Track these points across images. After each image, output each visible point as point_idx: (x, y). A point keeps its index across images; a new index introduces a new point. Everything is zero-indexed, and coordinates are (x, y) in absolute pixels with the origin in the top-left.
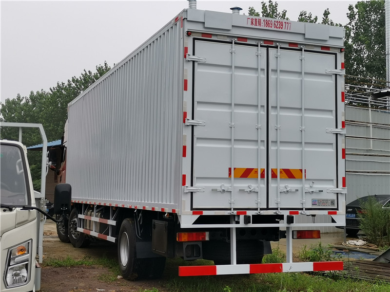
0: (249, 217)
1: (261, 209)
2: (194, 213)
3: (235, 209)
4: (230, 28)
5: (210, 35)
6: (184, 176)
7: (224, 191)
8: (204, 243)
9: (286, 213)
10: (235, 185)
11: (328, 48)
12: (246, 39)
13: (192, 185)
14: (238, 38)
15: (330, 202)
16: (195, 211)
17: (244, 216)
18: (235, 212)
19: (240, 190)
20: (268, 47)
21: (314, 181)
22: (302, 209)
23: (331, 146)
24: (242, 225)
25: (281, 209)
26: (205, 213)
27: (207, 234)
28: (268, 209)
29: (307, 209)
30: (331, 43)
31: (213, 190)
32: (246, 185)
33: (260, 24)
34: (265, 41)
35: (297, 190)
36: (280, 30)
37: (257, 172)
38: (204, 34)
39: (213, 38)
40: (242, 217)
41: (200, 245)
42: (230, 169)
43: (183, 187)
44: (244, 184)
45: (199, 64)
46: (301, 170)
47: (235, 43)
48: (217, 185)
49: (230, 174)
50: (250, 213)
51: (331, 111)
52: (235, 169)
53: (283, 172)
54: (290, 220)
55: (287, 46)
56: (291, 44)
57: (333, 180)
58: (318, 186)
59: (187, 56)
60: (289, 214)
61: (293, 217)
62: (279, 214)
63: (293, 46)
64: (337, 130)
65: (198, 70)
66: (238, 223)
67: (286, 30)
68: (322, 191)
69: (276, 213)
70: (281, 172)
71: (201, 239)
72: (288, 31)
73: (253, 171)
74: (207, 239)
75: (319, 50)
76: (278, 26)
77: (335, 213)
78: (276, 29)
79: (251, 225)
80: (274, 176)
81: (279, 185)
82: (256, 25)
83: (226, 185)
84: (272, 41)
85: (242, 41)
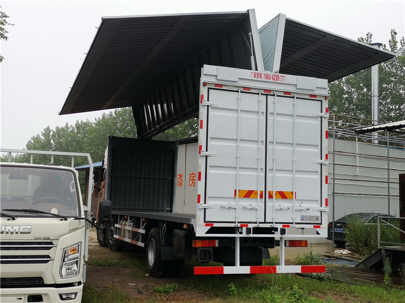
0: (250, 229)
1: (260, 223)
2: (206, 225)
3: (238, 222)
4: (237, 80)
5: (221, 85)
6: (199, 196)
7: (230, 208)
8: (215, 248)
9: (280, 226)
10: (239, 203)
11: (315, 96)
12: (249, 88)
13: (205, 203)
14: (243, 87)
15: (315, 218)
16: (208, 223)
17: (247, 228)
18: (239, 225)
19: (243, 208)
20: (267, 95)
21: (302, 201)
22: (293, 223)
23: (316, 173)
24: (244, 235)
25: (276, 223)
26: (215, 225)
27: (217, 241)
28: (265, 222)
29: (296, 223)
30: (317, 92)
31: (221, 207)
32: (248, 204)
33: (261, 77)
34: (265, 90)
35: (289, 208)
36: (277, 81)
37: (257, 193)
38: (216, 85)
39: (224, 88)
40: (244, 229)
41: (211, 250)
42: (235, 191)
43: (198, 204)
44: (247, 203)
45: (212, 108)
46: (292, 193)
47: (241, 92)
48: (225, 203)
49: (235, 195)
50: (251, 226)
51: (317, 146)
52: (239, 190)
53: (278, 193)
54: (283, 232)
55: (283, 95)
56: (285, 93)
57: (317, 201)
58: (305, 205)
59: (203, 101)
60: (282, 227)
61: (285, 229)
62: (274, 226)
63: (287, 94)
64: (321, 161)
65: (211, 112)
66: (241, 233)
67: (282, 82)
68: (309, 209)
69: (271, 226)
70: (276, 194)
71: (212, 246)
72: (284, 82)
73: (254, 193)
74: (217, 245)
75: (309, 97)
76: (276, 78)
77: (319, 227)
78: (273, 81)
79: (252, 235)
80: (271, 197)
81: (275, 204)
82: (258, 77)
83: (232, 203)
84: (271, 90)
85: (246, 90)
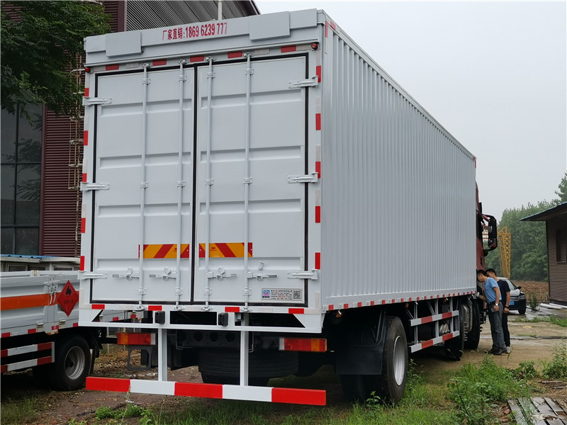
1: (181, 303)
2: (94, 307)
3: (143, 303)
5: (117, 66)
6: (82, 259)
9: (220, 310)
10: (145, 269)
11: (293, 47)
12: (164, 60)
13: (92, 270)
14: (154, 61)
15: (292, 293)
16: (95, 304)
18: (145, 307)
19: (150, 276)
20: (195, 66)
21: (263, 260)
22: (243, 304)
23: (297, 203)
25: (210, 303)
26: (107, 307)
27: (153, 336)
28: (192, 303)
29: (253, 304)
31: (114, 276)
33: (180, 36)
34: (193, 57)
35: (235, 275)
36: (211, 36)
37: (175, 249)
38: (108, 67)
39: (121, 69)
41: (150, 351)
44: (159, 267)
45: (103, 107)
46: (243, 244)
47: (148, 70)
50: (167, 309)
51: (298, 147)
53: (217, 248)
55: (226, 58)
56: (230, 54)
57: (299, 258)
60: (223, 311)
61: (228, 316)
63: (235, 57)
64: (307, 177)
65: (102, 115)
67: (220, 35)
68: (276, 276)
69: (203, 309)
70: (212, 248)
71: (144, 344)
72: (224, 35)
74: (153, 342)
75: (280, 53)
76: (208, 31)
77: (302, 312)
78: (205, 37)
82: (175, 38)
83: (134, 269)
84: (202, 56)
85: (159, 65)
